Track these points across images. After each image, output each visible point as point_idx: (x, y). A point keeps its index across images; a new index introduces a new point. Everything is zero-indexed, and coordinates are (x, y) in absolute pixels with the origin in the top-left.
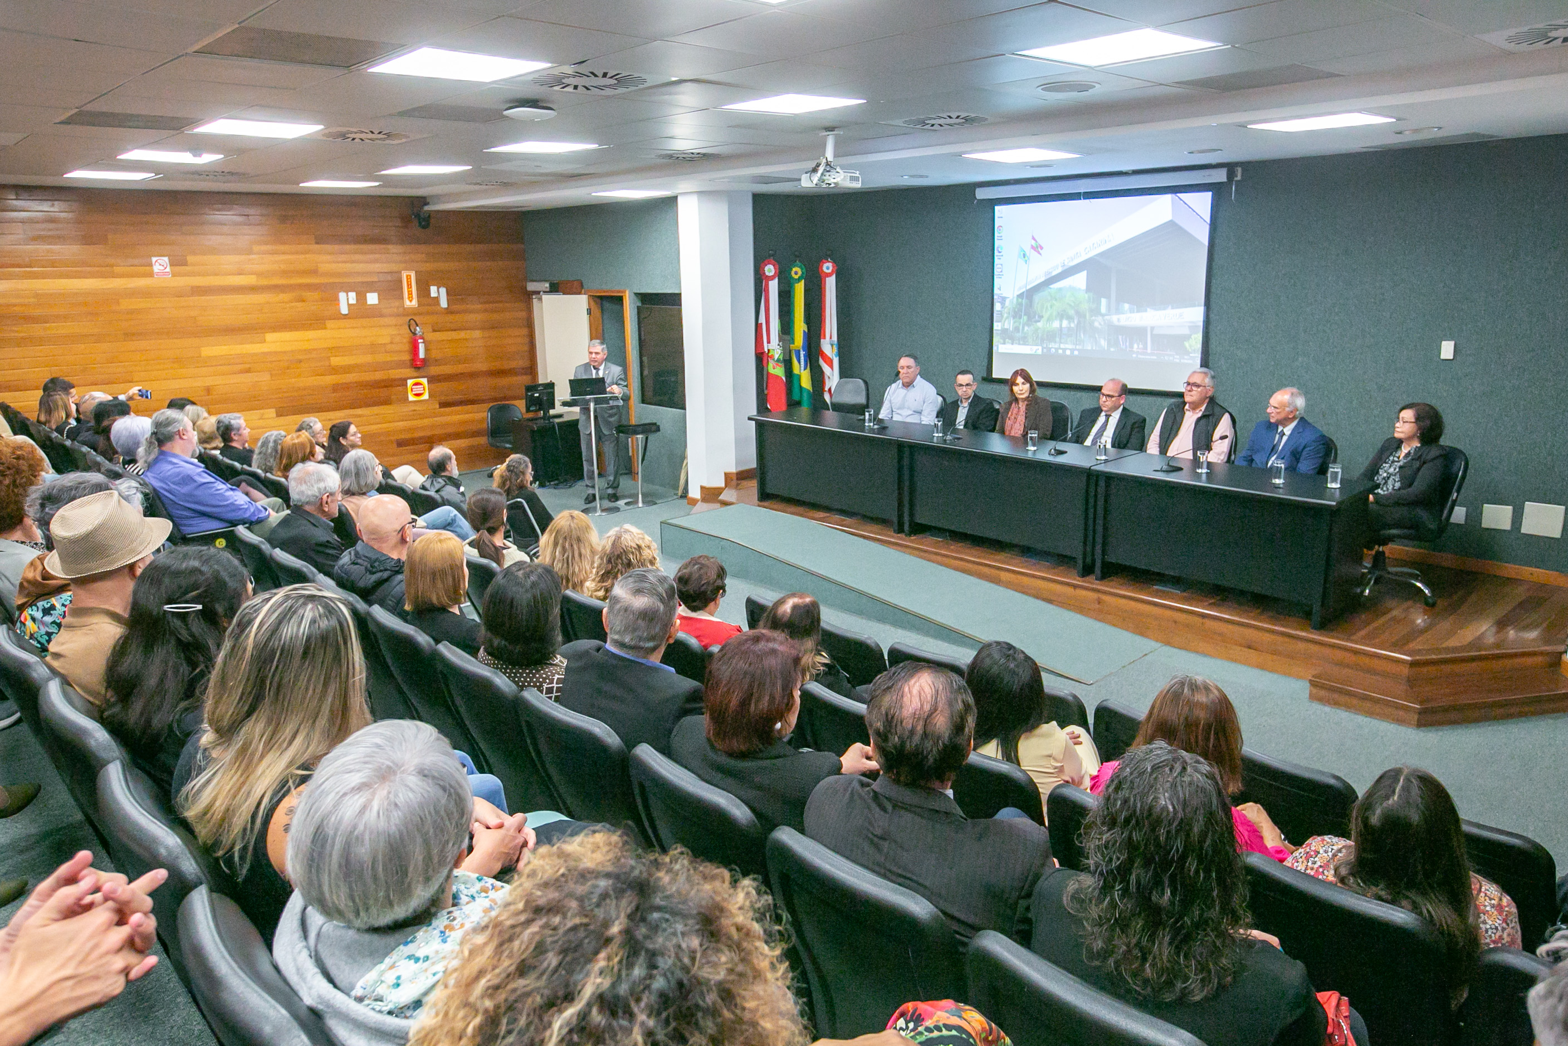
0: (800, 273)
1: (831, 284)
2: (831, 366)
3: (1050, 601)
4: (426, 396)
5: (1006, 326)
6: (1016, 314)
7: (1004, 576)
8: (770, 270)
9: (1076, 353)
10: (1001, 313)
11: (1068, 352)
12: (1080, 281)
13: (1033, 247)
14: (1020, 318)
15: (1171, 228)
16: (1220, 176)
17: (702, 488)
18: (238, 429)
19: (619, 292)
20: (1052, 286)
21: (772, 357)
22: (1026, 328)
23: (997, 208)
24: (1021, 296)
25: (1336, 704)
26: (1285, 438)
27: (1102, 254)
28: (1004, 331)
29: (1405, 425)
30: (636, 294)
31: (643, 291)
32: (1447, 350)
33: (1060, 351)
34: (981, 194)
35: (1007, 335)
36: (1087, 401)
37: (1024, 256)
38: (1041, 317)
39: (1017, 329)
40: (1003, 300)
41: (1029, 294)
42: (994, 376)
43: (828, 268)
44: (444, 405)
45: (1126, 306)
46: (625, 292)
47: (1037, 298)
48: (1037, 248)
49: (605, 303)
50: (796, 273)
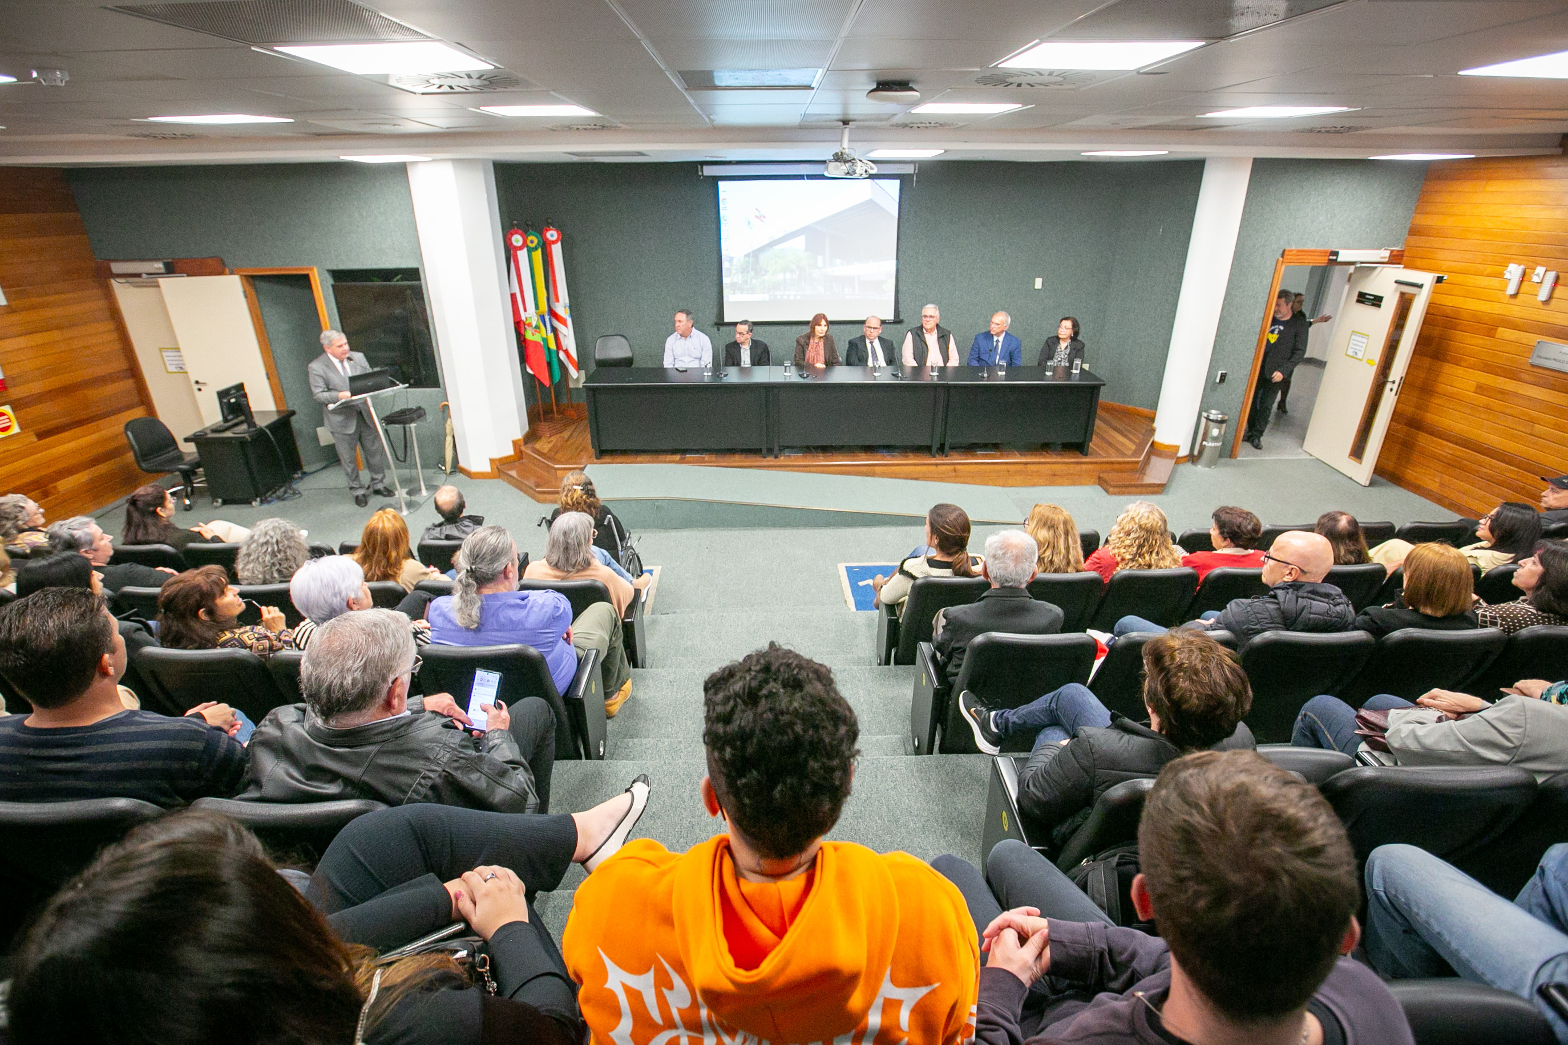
1: (557, 250)
2: (566, 325)
5: (735, 280)
6: (744, 270)
8: (517, 240)
9: (798, 297)
10: (729, 270)
11: (792, 298)
12: (800, 242)
13: (757, 217)
14: (748, 272)
15: (871, 205)
16: (909, 170)
17: (492, 461)
19: (307, 269)
20: (775, 247)
21: (530, 325)
22: (754, 281)
23: (721, 184)
24: (748, 255)
26: (1000, 344)
27: (817, 223)
28: (733, 285)
29: (1065, 329)
30: (328, 271)
31: (335, 268)
32: (1038, 283)
33: (785, 297)
34: (708, 171)
35: (735, 287)
36: (854, 333)
37: (749, 223)
38: (767, 272)
39: (745, 282)
40: (731, 260)
41: (756, 254)
42: (726, 320)
43: (552, 236)
44: (41, 435)
45: (838, 261)
46: (312, 269)
47: (762, 257)
48: (760, 218)
49: (257, 283)
50: (532, 242)
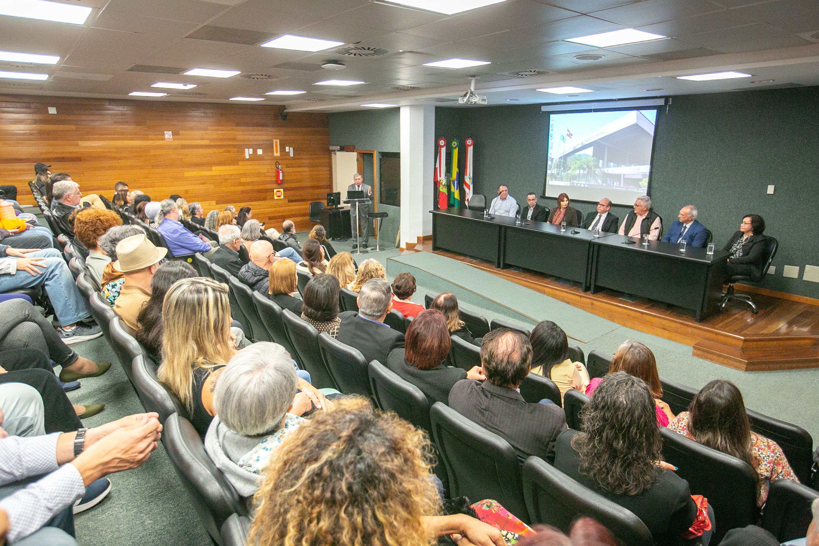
0: (456, 144)
1: (470, 150)
2: (469, 189)
3: (568, 303)
4: (282, 197)
5: (553, 172)
6: (558, 167)
7: (547, 290)
8: (442, 143)
9: (586, 186)
10: (551, 166)
11: (582, 185)
12: (590, 151)
13: (568, 135)
14: (560, 168)
15: (636, 127)
16: (661, 102)
17: (407, 243)
18: (199, 209)
19: (371, 151)
20: (576, 154)
21: (441, 184)
22: (563, 173)
23: (551, 116)
24: (561, 158)
25: (706, 358)
26: (686, 230)
27: (601, 139)
28: (552, 174)
29: (746, 224)
30: (380, 153)
31: (382, 151)
32: (771, 189)
33: (579, 185)
34: (544, 109)
37: (563, 139)
38: (570, 168)
39: (558, 174)
40: (552, 160)
41: (565, 157)
42: (546, 196)
43: (469, 143)
44: (290, 201)
45: (612, 164)
46: (374, 151)
47: (569, 159)
48: (570, 135)
49: (365, 156)
50: (454, 144)
